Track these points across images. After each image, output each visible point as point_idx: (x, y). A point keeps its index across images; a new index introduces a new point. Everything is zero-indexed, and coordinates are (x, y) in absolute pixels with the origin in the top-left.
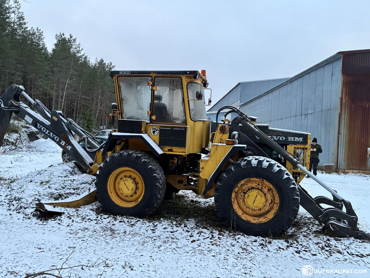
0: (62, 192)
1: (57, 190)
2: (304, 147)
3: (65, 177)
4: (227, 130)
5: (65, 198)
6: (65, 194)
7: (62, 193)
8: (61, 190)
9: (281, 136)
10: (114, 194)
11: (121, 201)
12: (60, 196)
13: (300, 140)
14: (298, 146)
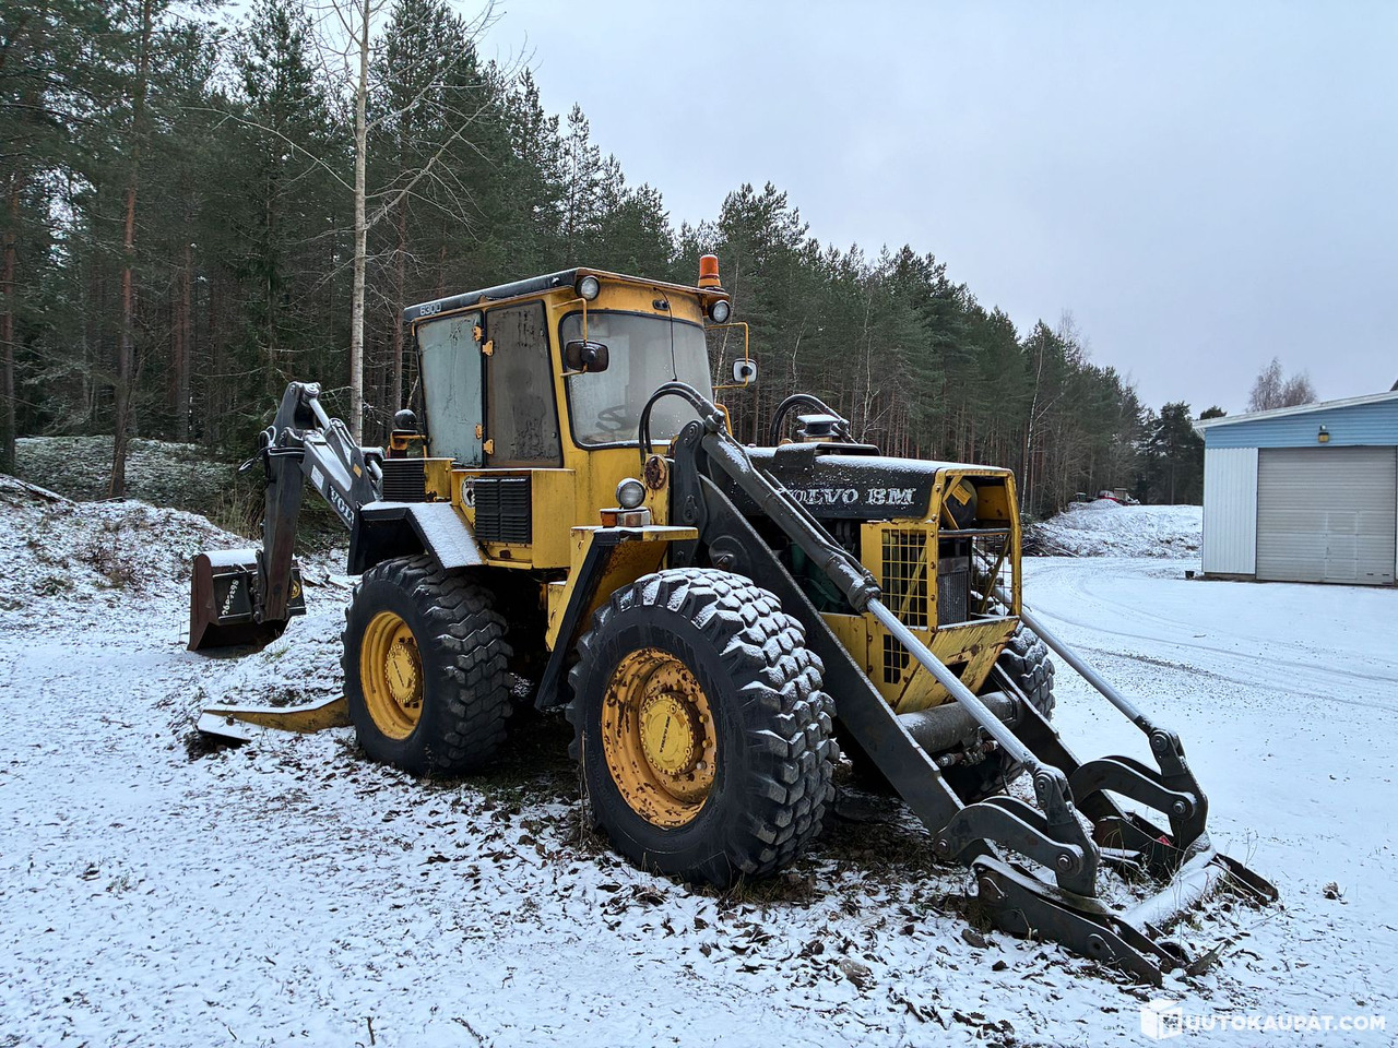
0: (299, 685)
1: (288, 678)
2: (916, 527)
3: (329, 642)
4: (662, 476)
5: (304, 701)
6: (306, 691)
7: (296, 687)
8: (299, 678)
9: (845, 487)
10: (381, 696)
11: (396, 718)
12: (291, 695)
13: (903, 501)
14: (894, 527)
